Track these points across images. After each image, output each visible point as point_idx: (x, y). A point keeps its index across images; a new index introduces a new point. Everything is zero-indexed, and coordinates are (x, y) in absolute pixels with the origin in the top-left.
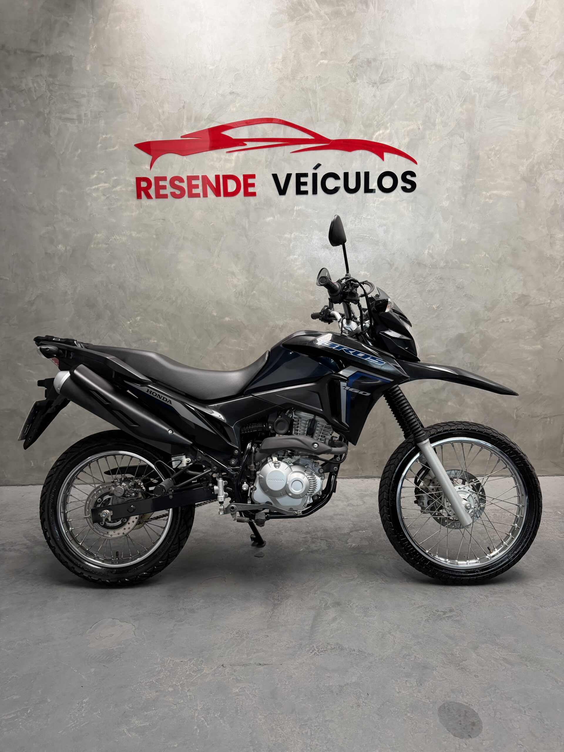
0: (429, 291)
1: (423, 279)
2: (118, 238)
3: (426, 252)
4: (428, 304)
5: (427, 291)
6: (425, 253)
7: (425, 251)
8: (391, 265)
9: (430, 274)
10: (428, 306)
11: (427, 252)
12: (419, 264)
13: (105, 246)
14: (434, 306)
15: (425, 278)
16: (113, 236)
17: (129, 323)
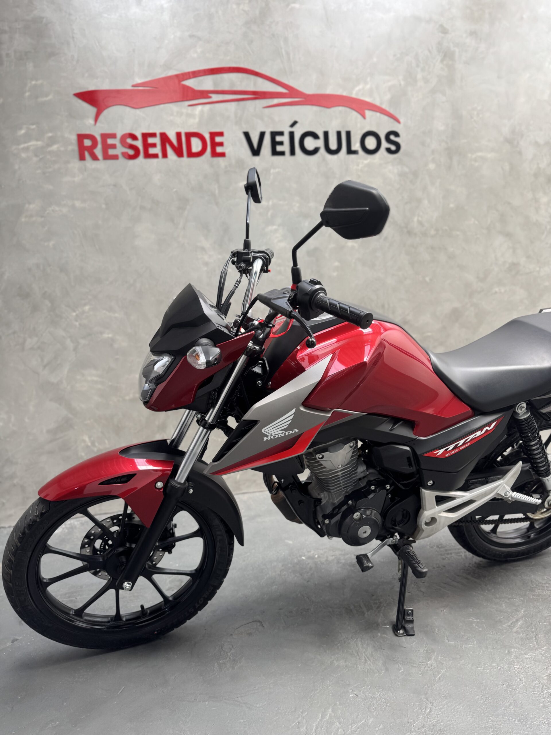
2: (57, 209)
4: (420, 276)
9: (421, 244)
10: (421, 279)
11: (416, 220)
13: (41, 219)
15: (416, 248)
16: (51, 207)
17: (74, 314)
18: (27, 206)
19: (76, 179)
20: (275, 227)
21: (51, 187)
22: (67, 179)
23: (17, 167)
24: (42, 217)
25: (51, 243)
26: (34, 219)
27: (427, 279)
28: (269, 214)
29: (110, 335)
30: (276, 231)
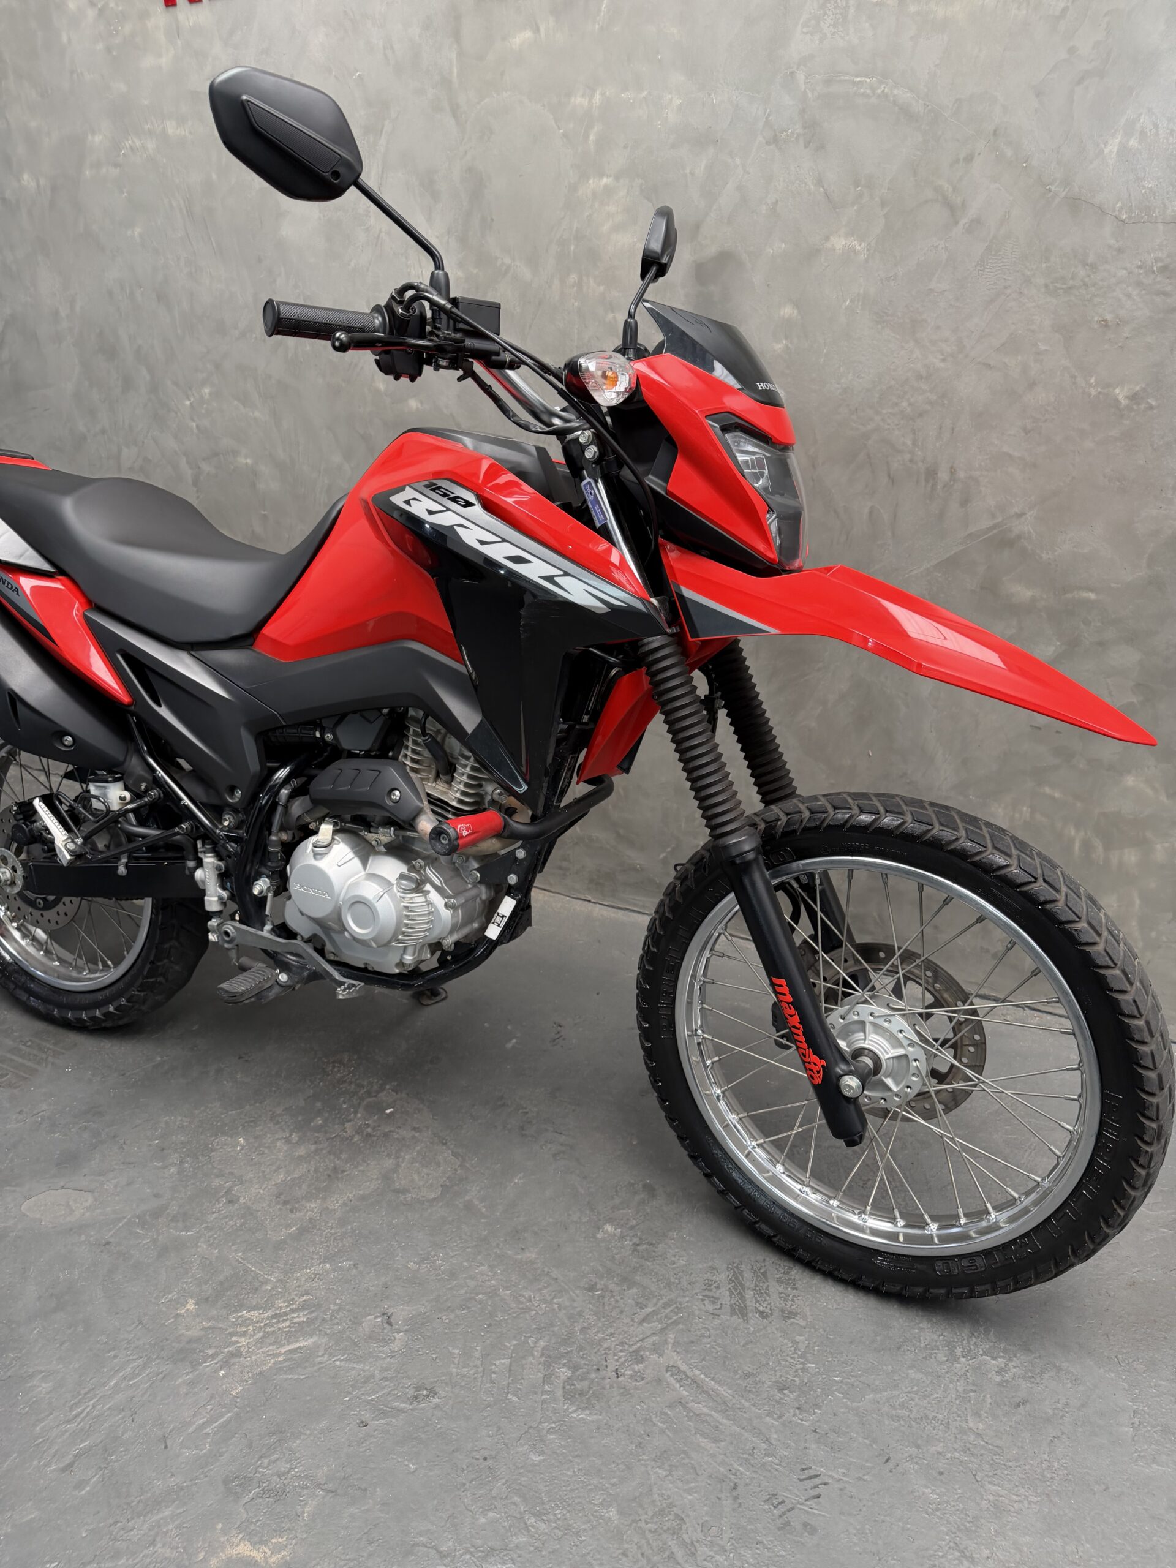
0: (1106, 326)
1: (1082, 273)
2: (138, 143)
3: (1112, 147)
4: (1092, 381)
5: (1096, 326)
6: (1106, 151)
7: (1106, 143)
8: (954, 210)
9: (1120, 251)
10: (1093, 392)
11: (1115, 150)
12: (1075, 204)
13: (114, 172)
14: (1117, 391)
15: (1094, 267)
16: (128, 140)
17: (188, 403)
18: (90, 137)
19: (165, 61)
20: (605, 180)
21: (122, 87)
22: (148, 62)
23: (64, 38)
24: (116, 165)
25: (138, 231)
26: (104, 170)
27: (1121, 394)
28: (592, 137)
29: (249, 461)
30: (608, 191)
